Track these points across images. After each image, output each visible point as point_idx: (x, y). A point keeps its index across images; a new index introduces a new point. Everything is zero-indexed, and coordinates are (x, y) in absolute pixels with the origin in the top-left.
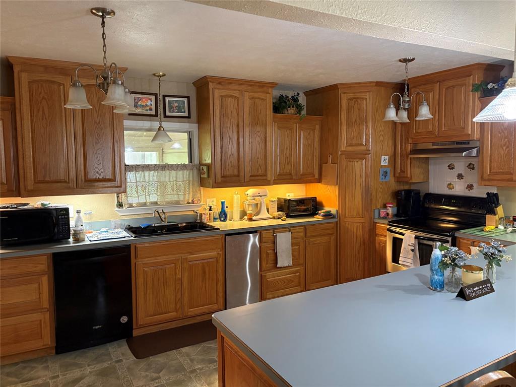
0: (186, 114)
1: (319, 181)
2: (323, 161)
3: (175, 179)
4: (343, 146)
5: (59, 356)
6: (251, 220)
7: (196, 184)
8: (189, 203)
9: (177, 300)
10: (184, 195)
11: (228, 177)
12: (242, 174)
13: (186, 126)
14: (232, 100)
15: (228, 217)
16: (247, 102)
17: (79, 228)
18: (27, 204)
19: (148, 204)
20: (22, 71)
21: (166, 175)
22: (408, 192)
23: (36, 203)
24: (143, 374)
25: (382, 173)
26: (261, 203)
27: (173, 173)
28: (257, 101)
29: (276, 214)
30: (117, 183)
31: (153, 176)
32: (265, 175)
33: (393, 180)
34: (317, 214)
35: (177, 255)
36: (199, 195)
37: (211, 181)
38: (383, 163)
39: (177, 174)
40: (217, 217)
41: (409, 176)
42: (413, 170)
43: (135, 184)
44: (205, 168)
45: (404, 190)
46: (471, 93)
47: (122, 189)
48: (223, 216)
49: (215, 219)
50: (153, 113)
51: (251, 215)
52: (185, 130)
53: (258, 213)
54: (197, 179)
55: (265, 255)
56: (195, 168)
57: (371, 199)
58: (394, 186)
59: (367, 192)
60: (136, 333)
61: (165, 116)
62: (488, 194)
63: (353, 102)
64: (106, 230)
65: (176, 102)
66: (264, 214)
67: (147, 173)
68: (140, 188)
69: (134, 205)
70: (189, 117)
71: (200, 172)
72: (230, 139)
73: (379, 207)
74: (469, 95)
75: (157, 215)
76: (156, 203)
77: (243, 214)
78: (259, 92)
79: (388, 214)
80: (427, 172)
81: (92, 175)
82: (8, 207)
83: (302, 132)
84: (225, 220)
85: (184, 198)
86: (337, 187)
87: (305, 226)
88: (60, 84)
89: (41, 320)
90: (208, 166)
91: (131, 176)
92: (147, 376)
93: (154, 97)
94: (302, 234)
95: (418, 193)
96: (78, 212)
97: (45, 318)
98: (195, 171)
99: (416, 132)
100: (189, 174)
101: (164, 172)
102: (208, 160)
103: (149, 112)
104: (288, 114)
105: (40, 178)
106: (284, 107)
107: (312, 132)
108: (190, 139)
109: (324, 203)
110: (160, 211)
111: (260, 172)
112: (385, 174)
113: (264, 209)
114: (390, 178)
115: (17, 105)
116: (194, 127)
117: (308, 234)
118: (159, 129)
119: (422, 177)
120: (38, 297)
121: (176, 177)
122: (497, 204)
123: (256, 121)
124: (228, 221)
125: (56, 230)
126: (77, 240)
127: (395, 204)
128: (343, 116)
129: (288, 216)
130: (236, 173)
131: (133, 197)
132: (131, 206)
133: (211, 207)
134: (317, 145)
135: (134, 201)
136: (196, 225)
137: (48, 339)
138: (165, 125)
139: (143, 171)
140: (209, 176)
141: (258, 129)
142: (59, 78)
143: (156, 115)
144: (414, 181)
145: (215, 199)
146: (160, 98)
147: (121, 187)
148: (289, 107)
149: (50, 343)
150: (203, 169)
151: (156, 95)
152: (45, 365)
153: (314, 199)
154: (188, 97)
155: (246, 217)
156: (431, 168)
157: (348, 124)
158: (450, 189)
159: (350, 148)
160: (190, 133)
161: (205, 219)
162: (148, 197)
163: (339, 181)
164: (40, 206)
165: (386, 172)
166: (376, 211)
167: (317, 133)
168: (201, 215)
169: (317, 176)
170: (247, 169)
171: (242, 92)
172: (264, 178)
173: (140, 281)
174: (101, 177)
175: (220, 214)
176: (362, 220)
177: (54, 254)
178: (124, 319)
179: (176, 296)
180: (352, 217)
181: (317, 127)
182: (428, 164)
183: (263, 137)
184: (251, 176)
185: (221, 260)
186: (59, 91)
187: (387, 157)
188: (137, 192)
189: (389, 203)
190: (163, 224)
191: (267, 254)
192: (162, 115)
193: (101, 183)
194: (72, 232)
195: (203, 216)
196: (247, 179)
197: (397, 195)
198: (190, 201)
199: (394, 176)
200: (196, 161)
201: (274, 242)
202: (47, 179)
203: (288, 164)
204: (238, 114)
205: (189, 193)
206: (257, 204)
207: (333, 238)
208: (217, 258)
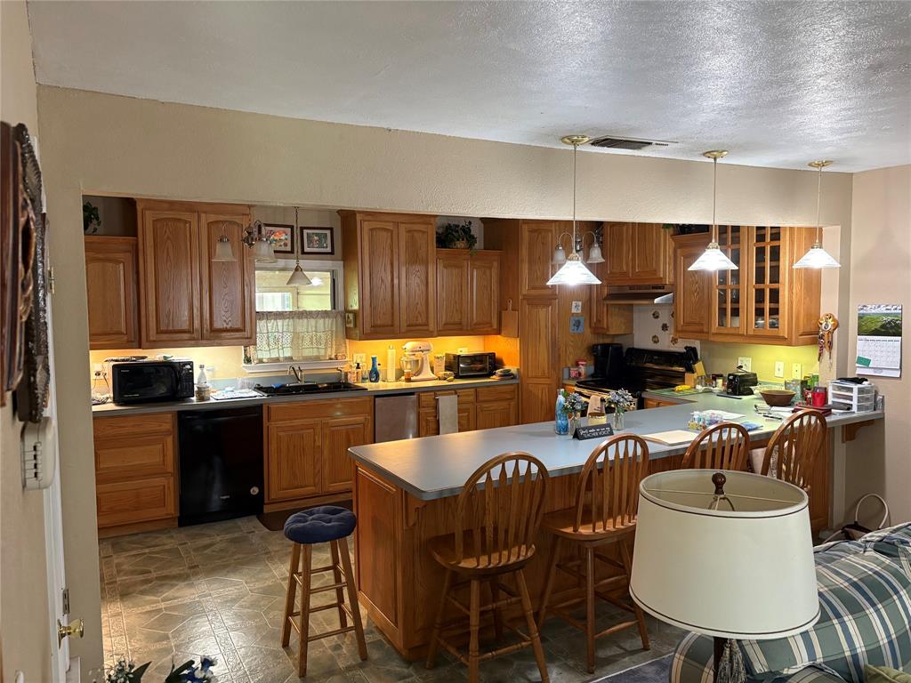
0: (329, 250)
1: (499, 332)
2: (502, 308)
3: (314, 329)
4: (525, 289)
5: (182, 529)
6: (408, 380)
7: (341, 334)
8: (331, 359)
9: (316, 471)
10: (326, 349)
11: (380, 326)
12: (397, 323)
13: (329, 264)
14: (385, 234)
15: (380, 376)
16: (404, 236)
17: (204, 385)
18: (145, 357)
19: (281, 359)
20: (146, 209)
21: (302, 325)
22: (605, 346)
23: (155, 355)
24: (278, 542)
25: (572, 323)
26: (422, 359)
27: (313, 322)
28: (416, 234)
29: (442, 373)
30: (247, 334)
31: (288, 325)
32: (427, 325)
33: (588, 331)
34: (494, 374)
35: (317, 419)
36: (343, 349)
37: (358, 332)
38: (574, 311)
39: (316, 323)
40: (366, 377)
41: (605, 326)
42: (610, 319)
43: (266, 335)
44: (351, 316)
45: (601, 345)
46: (662, 230)
47: (252, 341)
48: (374, 375)
49: (363, 379)
50: (289, 249)
51: (409, 374)
52: (328, 268)
53: (419, 373)
54: (341, 329)
55: (424, 424)
56: (339, 316)
57: (559, 355)
58: (590, 339)
59: (554, 345)
60: (267, 509)
61: (303, 253)
62: (686, 348)
63: (536, 234)
64: (231, 389)
65: (317, 235)
66: (427, 374)
67: (280, 322)
68: (271, 340)
69: (264, 360)
70: (332, 253)
71: (345, 320)
72: (382, 281)
73: (570, 365)
74: (660, 232)
75: (293, 373)
76: (290, 359)
77: (400, 374)
78: (419, 223)
79: (580, 374)
80: (630, 322)
81: (218, 324)
82: (127, 360)
83: (475, 271)
84: (376, 380)
85: (326, 353)
86: (518, 340)
87: (476, 388)
88: (186, 222)
89: (164, 486)
90: (355, 313)
91: (262, 326)
92: (283, 544)
93: (290, 229)
94: (472, 398)
95: (619, 348)
96: (202, 367)
97: (169, 483)
98: (340, 320)
99: (611, 273)
100: (332, 324)
101: (301, 321)
102: (355, 305)
103: (283, 249)
104: (457, 248)
105: (163, 328)
106: (452, 241)
107: (488, 272)
108: (334, 280)
109: (505, 361)
110: (297, 368)
111: (420, 321)
112: (578, 324)
113: (427, 368)
114: (585, 330)
115: (141, 247)
116: (338, 265)
117: (481, 398)
118: (296, 270)
119: (624, 328)
120: (162, 459)
121: (316, 327)
122: (696, 360)
123: (415, 258)
124: (380, 382)
125: (179, 387)
126: (201, 399)
127: (592, 362)
128: (524, 252)
129: (457, 377)
130: (390, 323)
131: (263, 351)
132: (261, 361)
133: (358, 364)
134: (495, 286)
135: (265, 355)
136: (339, 385)
137: (171, 508)
138: (303, 263)
139: (275, 319)
140: (355, 325)
141: (417, 267)
142: (185, 216)
143: (292, 252)
144: (612, 332)
145: (364, 355)
146: (298, 232)
147: (250, 338)
148: (458, 240)
149: (173, 512)
150: (348, 317)
151: (292, 227)
152: (168, 535)
153: (492, 356)
154: (331, 229)
155: (403, 378)
156: (636, 316)
157: (530, 263)
158: (655, 342)
159: (533, 292)
160: (333, 273)
161: (352, 379)
162: (281, 351)
163: (521, 334)
164: (162, 359)
165: (579, 322)
166: (566, 371)
167: (495, 272)
168: (346, 374)
169: (495, 326)
170: (404, 317)
171: (398, 224)
172: (425, 328)
173: (273, 447)
174: (228, 327)
175: (371, 373)
176: (548, 381)
177: (179, 412)
178: (255, 491)
179: (314, 468)
180: (536, 377)
181: (495, 264)
182: (632, 311)
183: (423, 278)
184: (408, 326)
185: (370, 426)
186: (185, 229)
187: (580, 303)
188: (269, 346)
189: (582, 361)
190: (300, 383)
191: (427, 421)
192: (300, 251)
193: (229, 334)
194: (196, 389)
195: (349, 375)
196: (404, 328)
197: (592, 349)
198: (333, 357)
199: (590, 327)
200: (341, 307)
201: (436, 407)
202: (171, 328)
203: (457, 310)
204: (392, 251)
205: (332, 347)
206: (418, 361)
207: (513, 403)
208: (364, 424)
